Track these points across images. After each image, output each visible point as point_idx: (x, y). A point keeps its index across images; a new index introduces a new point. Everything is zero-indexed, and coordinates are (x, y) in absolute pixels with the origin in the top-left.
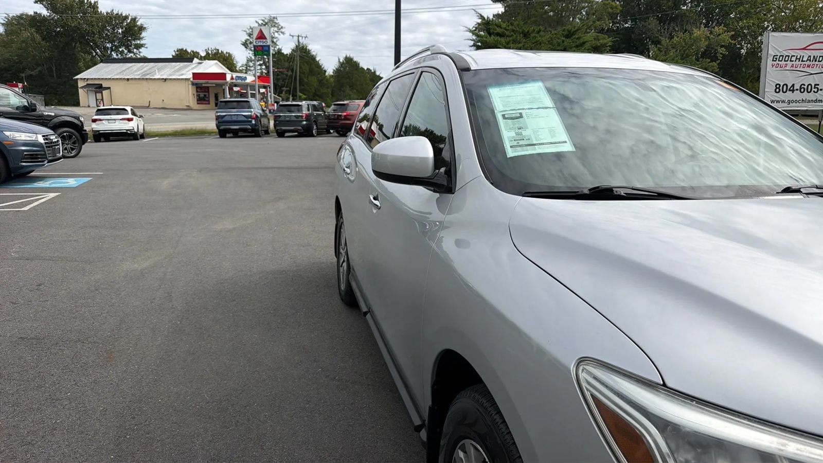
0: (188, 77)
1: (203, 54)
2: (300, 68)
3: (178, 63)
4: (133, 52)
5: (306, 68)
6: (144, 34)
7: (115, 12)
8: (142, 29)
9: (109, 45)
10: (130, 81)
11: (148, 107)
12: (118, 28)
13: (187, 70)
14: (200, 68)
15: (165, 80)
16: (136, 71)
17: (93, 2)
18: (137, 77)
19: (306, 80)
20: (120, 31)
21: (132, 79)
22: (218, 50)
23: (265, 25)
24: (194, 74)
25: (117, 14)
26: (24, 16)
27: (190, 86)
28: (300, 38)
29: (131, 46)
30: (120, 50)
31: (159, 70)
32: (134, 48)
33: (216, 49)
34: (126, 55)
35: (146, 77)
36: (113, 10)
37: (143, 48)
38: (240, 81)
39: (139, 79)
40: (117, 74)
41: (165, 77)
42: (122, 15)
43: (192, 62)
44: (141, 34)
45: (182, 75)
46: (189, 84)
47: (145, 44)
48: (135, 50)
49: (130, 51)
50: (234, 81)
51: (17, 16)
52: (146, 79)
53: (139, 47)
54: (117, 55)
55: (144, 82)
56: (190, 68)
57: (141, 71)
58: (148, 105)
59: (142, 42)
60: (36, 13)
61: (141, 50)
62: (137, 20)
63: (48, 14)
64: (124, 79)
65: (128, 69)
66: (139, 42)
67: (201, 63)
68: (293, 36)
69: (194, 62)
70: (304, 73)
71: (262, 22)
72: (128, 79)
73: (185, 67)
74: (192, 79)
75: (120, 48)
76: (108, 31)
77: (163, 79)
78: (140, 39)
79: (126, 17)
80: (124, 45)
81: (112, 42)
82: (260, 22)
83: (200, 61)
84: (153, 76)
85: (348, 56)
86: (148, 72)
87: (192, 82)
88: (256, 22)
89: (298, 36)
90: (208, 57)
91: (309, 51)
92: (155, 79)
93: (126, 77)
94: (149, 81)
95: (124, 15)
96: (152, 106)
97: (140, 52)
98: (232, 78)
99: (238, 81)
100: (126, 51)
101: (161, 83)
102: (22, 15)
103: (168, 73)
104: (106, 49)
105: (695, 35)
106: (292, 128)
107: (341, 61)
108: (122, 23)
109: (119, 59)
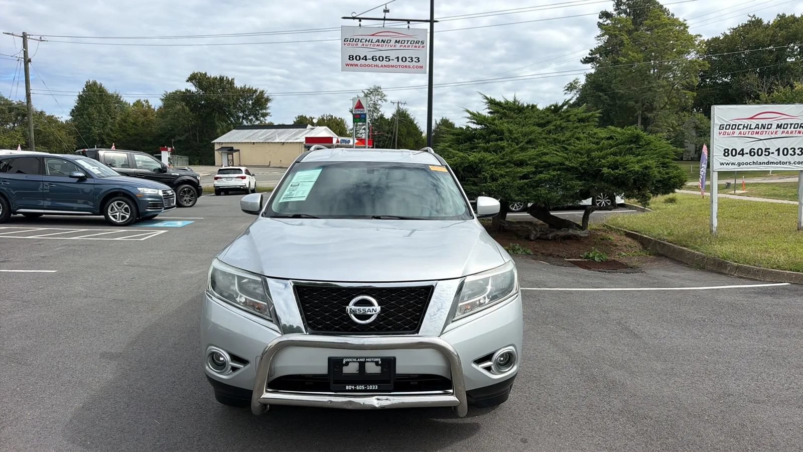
0: (301, 141)
1: (315, 121)
2: (399, 130)
3: (295, 129)
4: (260, 120)
5: (405, 130)
6: (269, 104)
7: (247, 87)
8: (268, 100)
9: (241, 115)
10: (255, 145)
11: (268, 166)
12: (249, 100)
13: (300, 135)
14: (312, 134)
15: (283, 143)
16: (261, 136)
17: (230, 79)
18: (261, 141)
19: (403, 141)
20: (250, 102)
21: (257, 143)
23: (370, 94)
24: (306, 138)
25: (249, 89)
26: (178, 93)
27: (303, 148)
28: (400, 105)
29: (258, 115)
30: (250, 118)
31: (279, 135)
32: (261, 116)
33: (331, 116)
34: (254, 122)
35: (268, 141)
36: (245, 86)
37: (268, 116)
38: (344, 144)
39: (263, 142)
40: (244, 139)
41: (283, 141)
42: (252, 89)
43: (306, 128)
44: (267, 104)
45: (297, 139)
46: (302, 147)
47: (269, 113)
48: (262, 118)
49: (257, 119)
50: (339, 144)
51: (173, 93)
52: (268, 143)
53: (264, 115)
54: (247, 123)
55: (267, 145)
56: (304, 133)
57: (264, 136)
58: (268, 165)
59: (268, 111)
60: (186, 90)
61: (266, 118)
62: (264, 93)
63: (196, 90)
64: (251, 143)
65: (254, 134)
66: (265, 111)
67: (313, 129)
68: (394, 103)
69: (308, 128)
70: (402, 135)
71: (368, 91)
72: (254, 143)
73: (300, 132)
74: (304, 143)
75: (250, 116)
76: (241, 102)
77: (281, 143)
78: (266, 109)
79: (256, 91)
80: (253, 114)
81: (243, 112)
82: (366, 91)
83: (313, 127)
84: (274, 140)
85: (444, 118)
86: (270, 137)
87: (304, 145)
88: (363, 92)
89: (398, 103)
90: (321, 123)
91: (408, 115)
92: (275, 143)
93: (252, 141)
94: (271, 145)
95: (254, 89)
96: (271, 165)
97: (265, 120)
98: (338, 142)
99: (343, 144)
100: (254, 119)
101: (279, 145)
102: (177, 91)
103: (287, 137)
104: (238, 117)
105: (796, 89)
107: (438, 123)
108: (252, 96)
109: (248, 126)
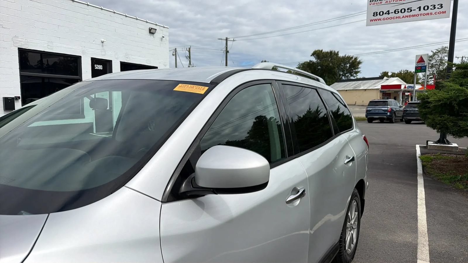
0: (378, 88)
1: (390, 74)
3: (375, 80)
4: (353, 76)
6: (360, 66)
7: (347, 56)
8: (360, 63)
9: (341, 73)
10: (347, 91)
11: (355, 105)
12: (347, 64)
13: (379, 84)
14: (386, 82)
15: (366, 90)
16: (351, 86)
17: (336, 52)
18: (351, 89)
20: (348, 65)
21: (348, 90)
22: (408, 71)
23: (438, 53)
24: (382, 86)
25: (348, 57)
26: (306, 63)
27: (379, 93)
28: (464, 58)
29: (352, 72)
30: (347, 75)
31: (364, 85)
32: (354, 74)
33: (406, 71)
34: (349, 77)
35: (356, 89)
36: (346, 55)
37: (359, 73)
38: (411, 89)
39: (352, 90)
40: (342, 88)
41: (365, 88)
42: (350, 57)
43: (383, 79)
44: (358, 66)
45: (375, 87)
46: (378, 92)
47: (360, 71)
48: (354, 75)
49: (352, 76)
50: (406, 89)
51: (303, 63)
52: (356, 90)
53: (356, 73)
54: (345, 78)
55: (355, 91)
56: (381, 82)
57: (354, 86)
58: (354, 104)
59: (359, 70)
60: (310, 61)
61: (357, 74)
62: (357, 58)
63: (316, 61)
64: (345, 90)
65: (347, 85)
66: (357, 70)
67: (388, 79)
68: (458, 58)
69: (384, 79)
71: (436, 51)
72: (346, 90)
73: (378, 82)
74: (380, 89)
75: (347, 74)
76: (342, 66)
77: (364, 89)
78: (358, 68)
79: (352, 58)
80: (349, 73)
81: (343, 71)
82: (434, 51)
83: (388, 78)
84: (360, 88)
86: (358, 86)
87: (380, 90)
88: (432, 51)
89: (462, 58)
90: (393, 75)
92: (360, 90)
93: (346, 89)
94: (357, 91)
95: (351, 56)
96: (357, 104)
97: (357, 76)
98: (405, 87)
99: (409, 89)
100: (350, 76)
101: (363, 91)
102: (305, 62)
103: (368, 86)
104: (340, 75)
106: (415, 118)
108: (349, 61)
109: (345, 80)
